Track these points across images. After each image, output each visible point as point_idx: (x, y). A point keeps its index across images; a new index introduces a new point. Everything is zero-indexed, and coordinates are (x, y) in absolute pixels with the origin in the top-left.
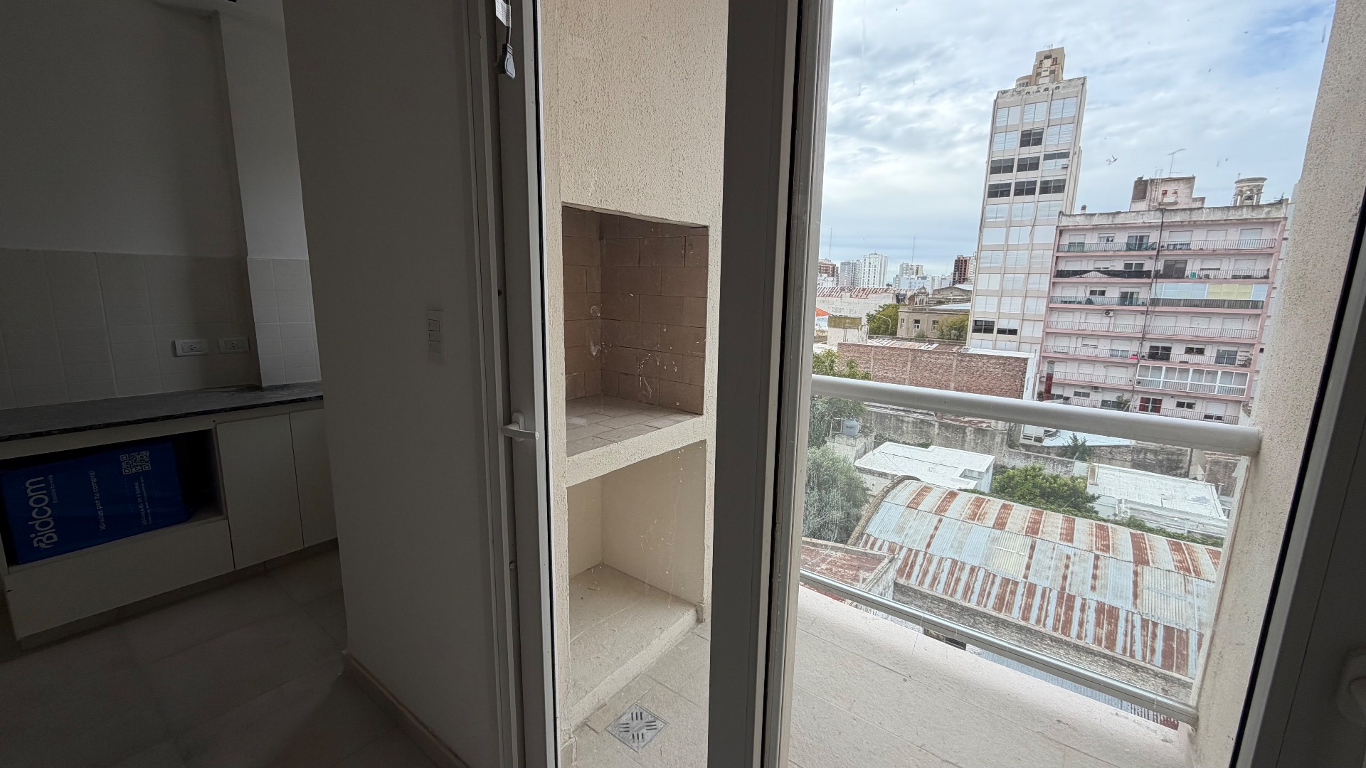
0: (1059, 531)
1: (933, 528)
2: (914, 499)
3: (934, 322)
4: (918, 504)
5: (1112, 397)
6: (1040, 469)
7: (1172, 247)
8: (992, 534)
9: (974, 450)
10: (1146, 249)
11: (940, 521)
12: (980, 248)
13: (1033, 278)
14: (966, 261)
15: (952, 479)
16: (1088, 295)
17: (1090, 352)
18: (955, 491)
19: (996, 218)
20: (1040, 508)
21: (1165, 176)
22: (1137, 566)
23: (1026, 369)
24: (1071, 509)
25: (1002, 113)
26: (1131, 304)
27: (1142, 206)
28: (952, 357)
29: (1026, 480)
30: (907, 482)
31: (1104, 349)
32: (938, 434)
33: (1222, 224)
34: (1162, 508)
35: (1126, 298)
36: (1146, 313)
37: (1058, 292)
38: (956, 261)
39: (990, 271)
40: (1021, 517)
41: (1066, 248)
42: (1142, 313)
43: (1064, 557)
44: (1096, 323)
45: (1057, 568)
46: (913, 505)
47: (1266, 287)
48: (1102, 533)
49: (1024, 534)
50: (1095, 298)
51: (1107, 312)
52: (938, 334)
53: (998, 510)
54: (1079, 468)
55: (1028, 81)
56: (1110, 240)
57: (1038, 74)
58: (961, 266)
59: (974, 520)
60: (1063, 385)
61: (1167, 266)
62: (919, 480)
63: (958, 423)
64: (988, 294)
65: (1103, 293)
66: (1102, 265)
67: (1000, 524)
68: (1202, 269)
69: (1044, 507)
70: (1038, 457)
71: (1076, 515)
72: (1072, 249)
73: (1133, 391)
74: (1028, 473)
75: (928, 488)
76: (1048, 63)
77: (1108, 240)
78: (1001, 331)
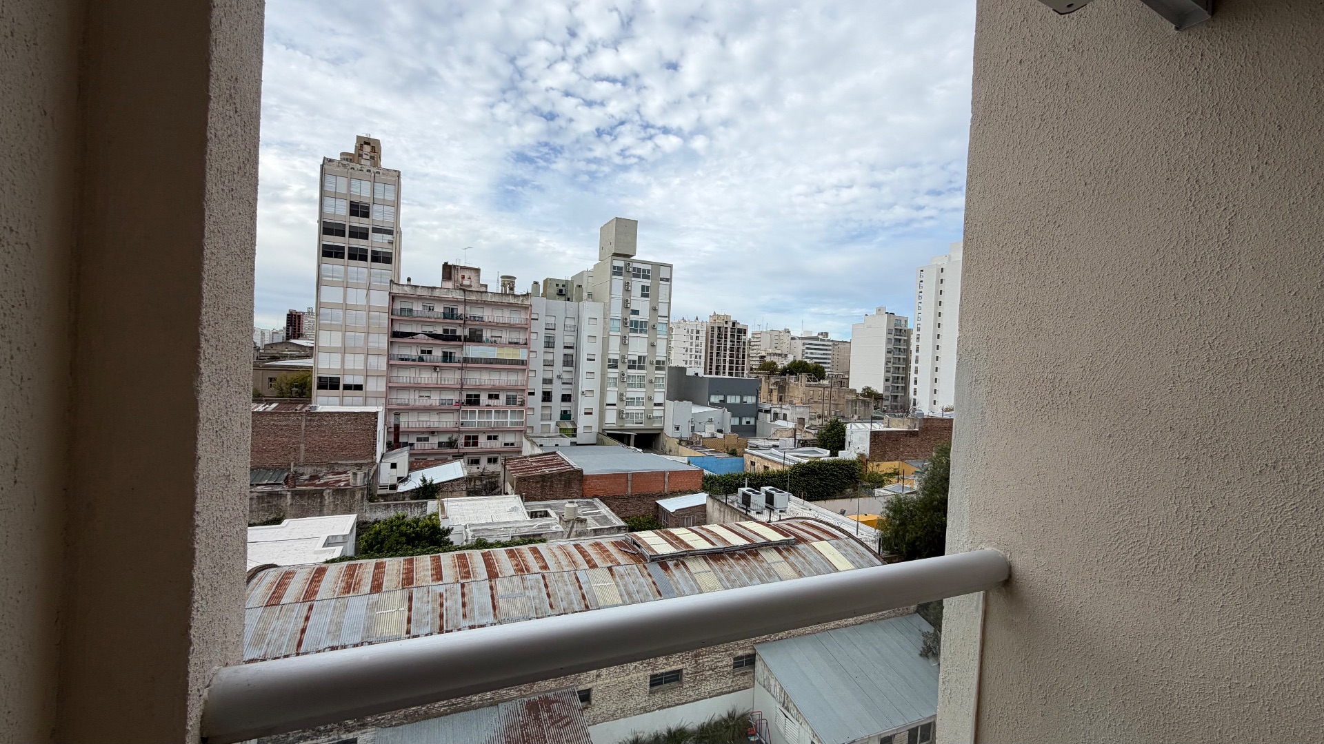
0: (430, 573)
1: (303, 619)
2: (274, 593)
3: (271, 379)
4: (281, 597)
5: (445, 439)
6: (404, 517)
7: (472, 319)
8: (371, 600)
9: (334, 513)
10: (457, 319)
11: (311, 608)
12: (319, 304)
13: (373, 337)
14: (299, 316)
15: (316, 553)
16: (419, 354)
17: (425, 402)
18: (323, 566)
19: (333, 277)
20: (408, 555)
21: (462, 265)
22: (491, 581)
23: (377, 422)
24: (433, 547)
25: (329, 180)
26: (451, 362)
27: (449, 285)
28: (300, 418)
29: (392, 531)
30: (261, 574)
31: (435, 399)
32: (292, 504)
33: (499, 305)
34: (493, 523)
35: (447, 357)
36: (461, 369)
37: (396, 351)
38: (288, 315)
39: (331, 328)
40: (396, 571)
41: (399, 312)
42: (459, 368)
43: (438, 597)
44: (427, 377)
45: (433, 609)
46: (274, 600)
47: (526, 350)
48: (463, 563)
49: (401, 588)
50: (425, 356)
51: (435, 368)
52: (276, 393)
53: (372, 572)
54: (432, 505)
55: (351, 157)
56: (431, 308)
57: (360, 155)
58: (294, 320)
59: (349, 592)
60: (408, 433)
61: (472, 332)
62: (275, 566)
63: (313, 488)
64: (330, 350)
65: (430, 352)
66: (428, 329)
67: (377, 587)
68: (492, 337)
69: (411, 552)
70: (397, 504)
71: (439, 552)
72: (403, 313)
73: (459, 432)
74: (394, 524)
75: (290, 573)
76: (367, 149)
77: (430, 309)
78: (347, 387)
